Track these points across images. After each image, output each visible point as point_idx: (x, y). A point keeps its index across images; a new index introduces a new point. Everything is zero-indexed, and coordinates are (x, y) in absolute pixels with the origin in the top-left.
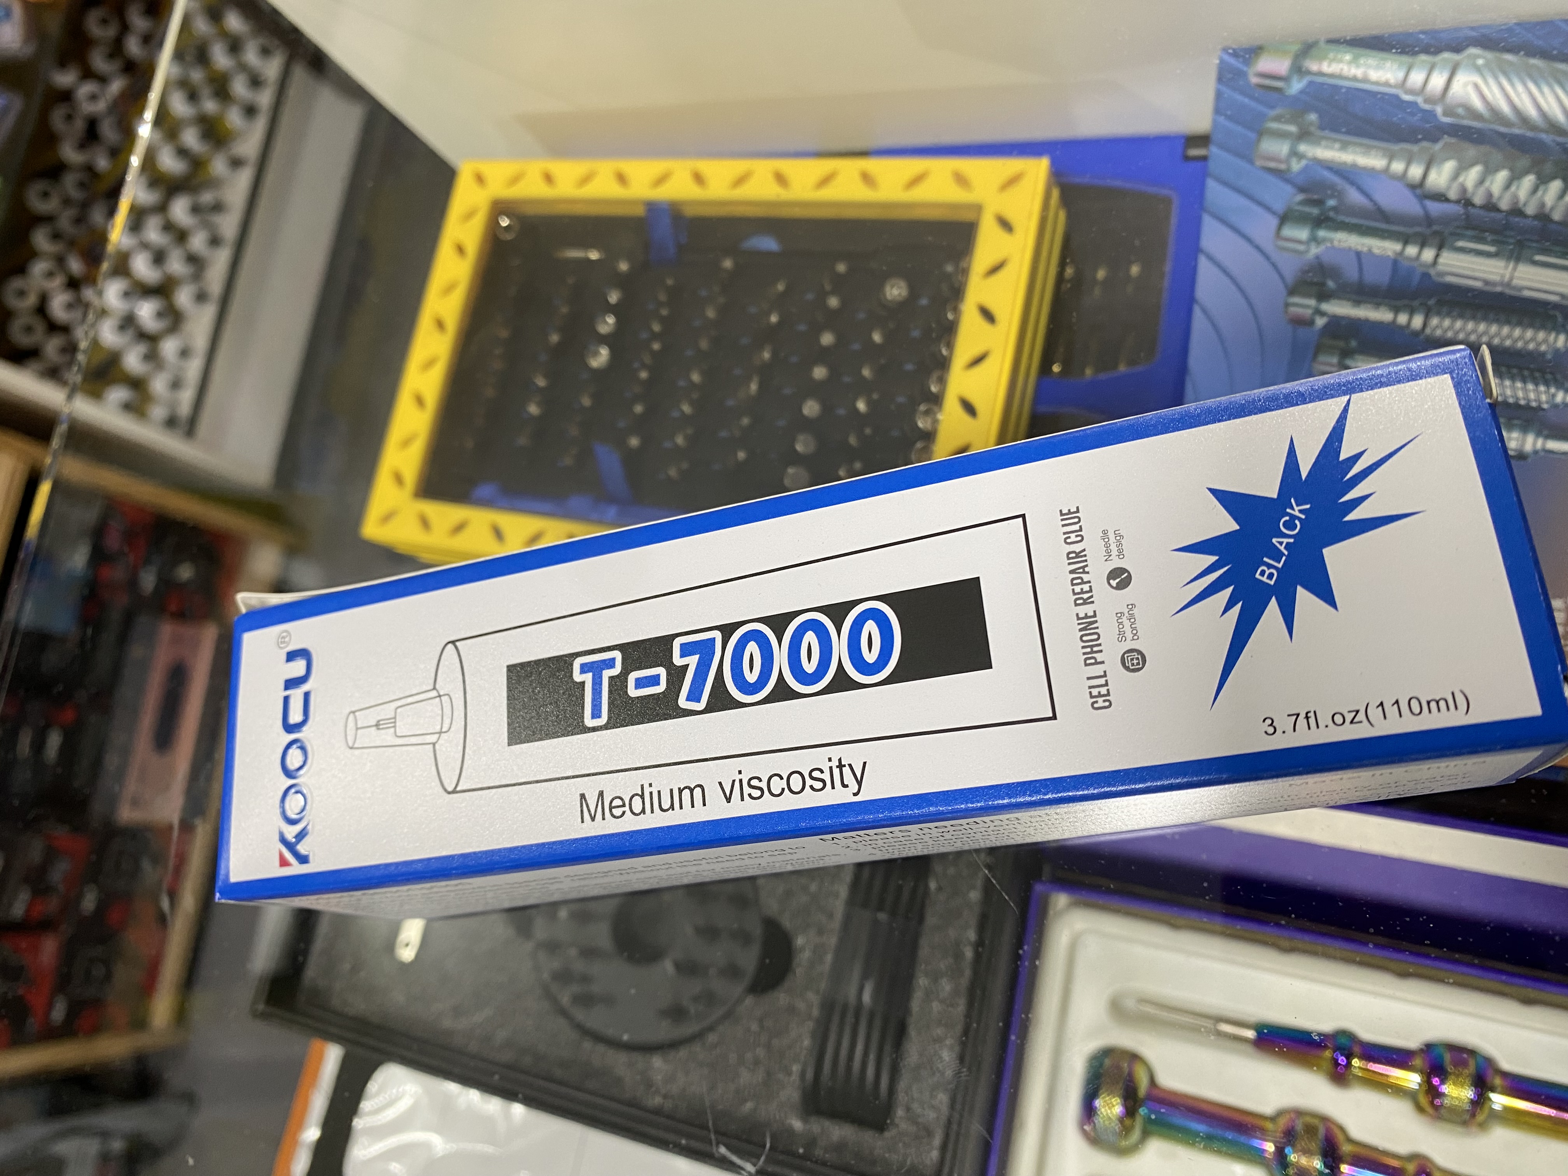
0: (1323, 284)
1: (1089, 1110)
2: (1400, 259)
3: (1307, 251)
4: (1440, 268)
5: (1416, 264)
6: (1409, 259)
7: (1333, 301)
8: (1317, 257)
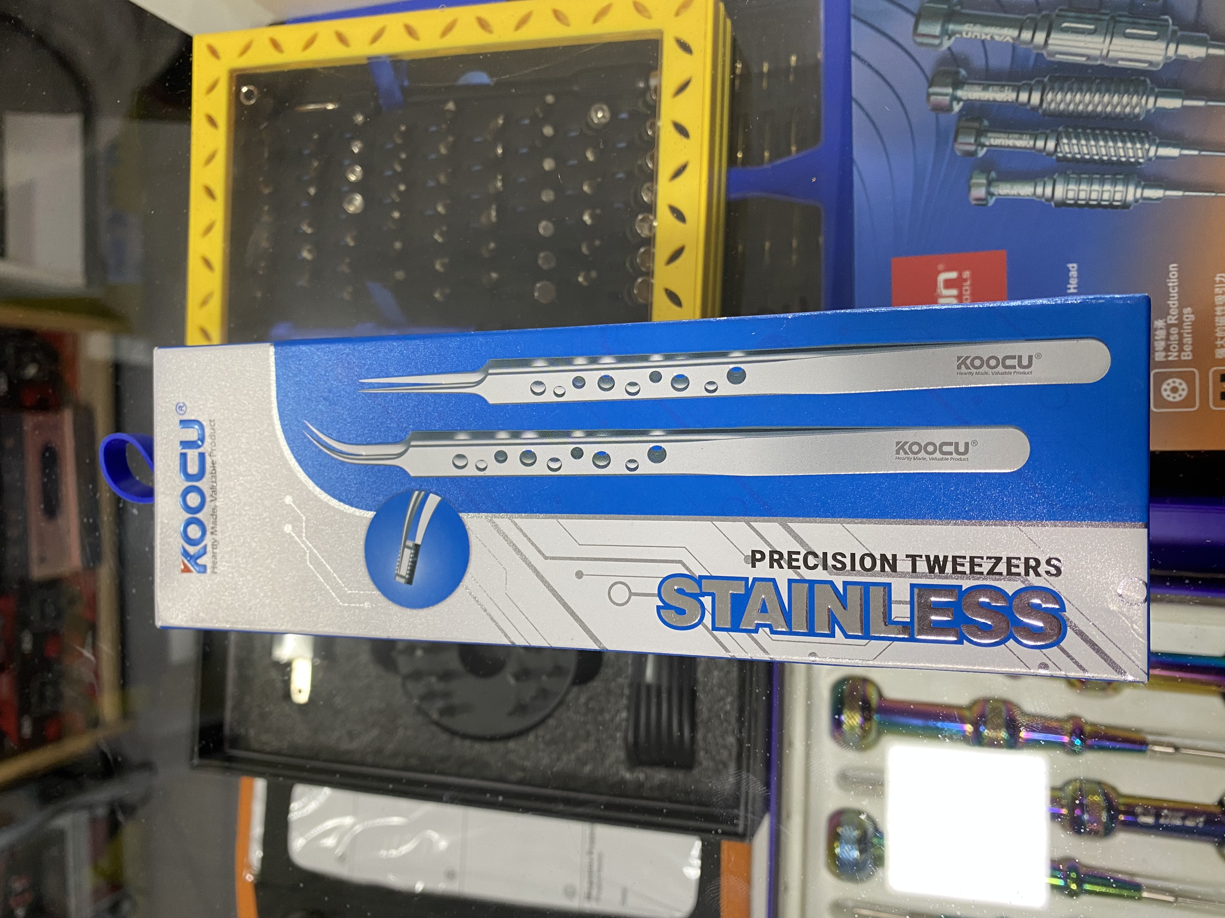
0: (957, 73)
1: (837, 724)
2: (1017, 43)
3: (940, 44)
4: (1051, 48)
5: (1031, 46)
6: (1025, 42)
7: (966, 87)
8: (949, 48)
